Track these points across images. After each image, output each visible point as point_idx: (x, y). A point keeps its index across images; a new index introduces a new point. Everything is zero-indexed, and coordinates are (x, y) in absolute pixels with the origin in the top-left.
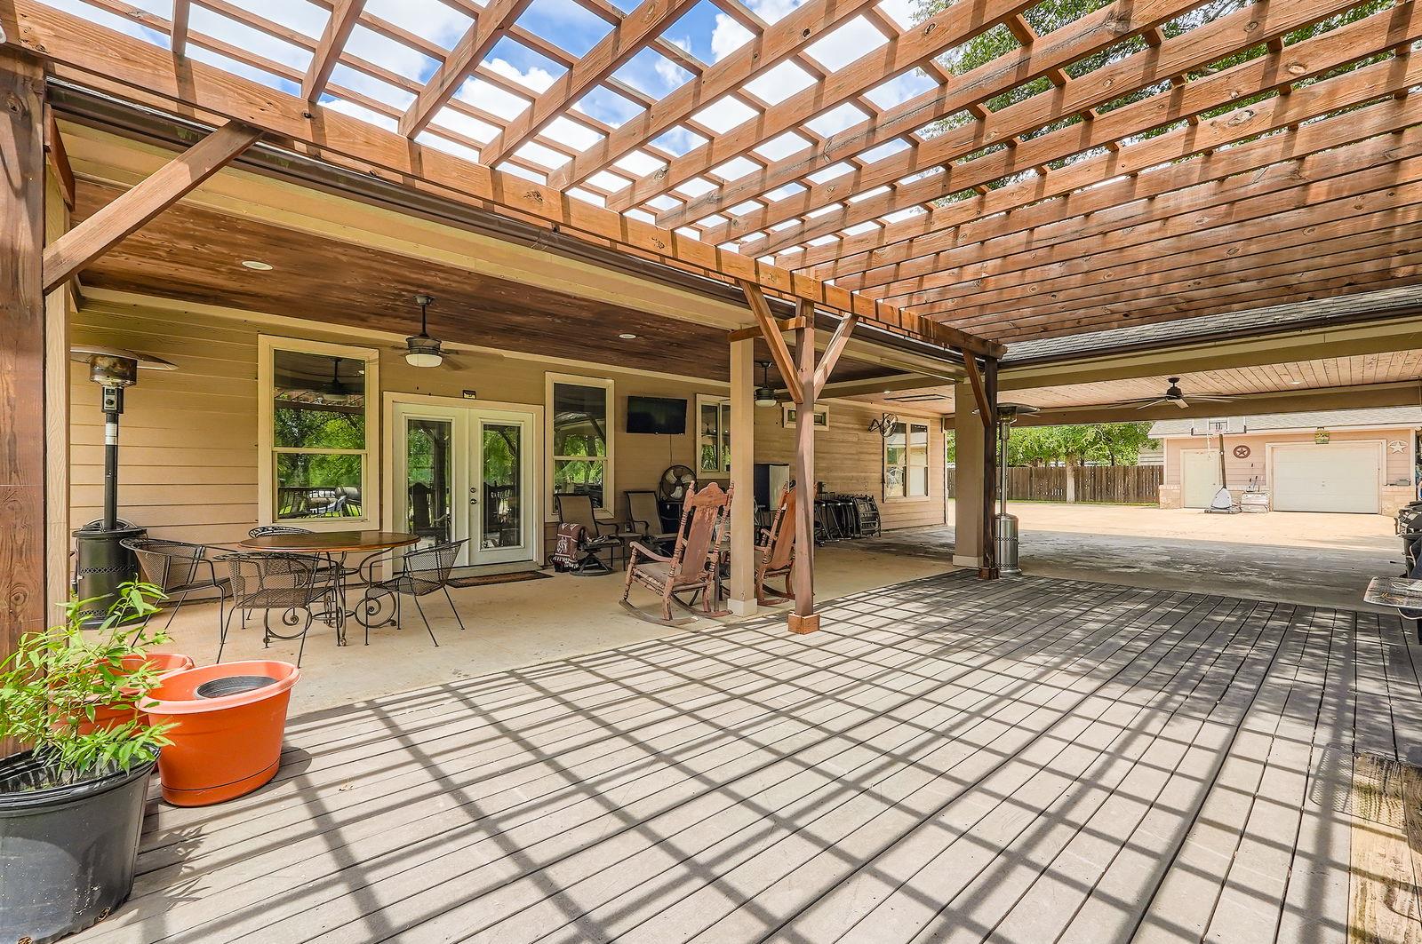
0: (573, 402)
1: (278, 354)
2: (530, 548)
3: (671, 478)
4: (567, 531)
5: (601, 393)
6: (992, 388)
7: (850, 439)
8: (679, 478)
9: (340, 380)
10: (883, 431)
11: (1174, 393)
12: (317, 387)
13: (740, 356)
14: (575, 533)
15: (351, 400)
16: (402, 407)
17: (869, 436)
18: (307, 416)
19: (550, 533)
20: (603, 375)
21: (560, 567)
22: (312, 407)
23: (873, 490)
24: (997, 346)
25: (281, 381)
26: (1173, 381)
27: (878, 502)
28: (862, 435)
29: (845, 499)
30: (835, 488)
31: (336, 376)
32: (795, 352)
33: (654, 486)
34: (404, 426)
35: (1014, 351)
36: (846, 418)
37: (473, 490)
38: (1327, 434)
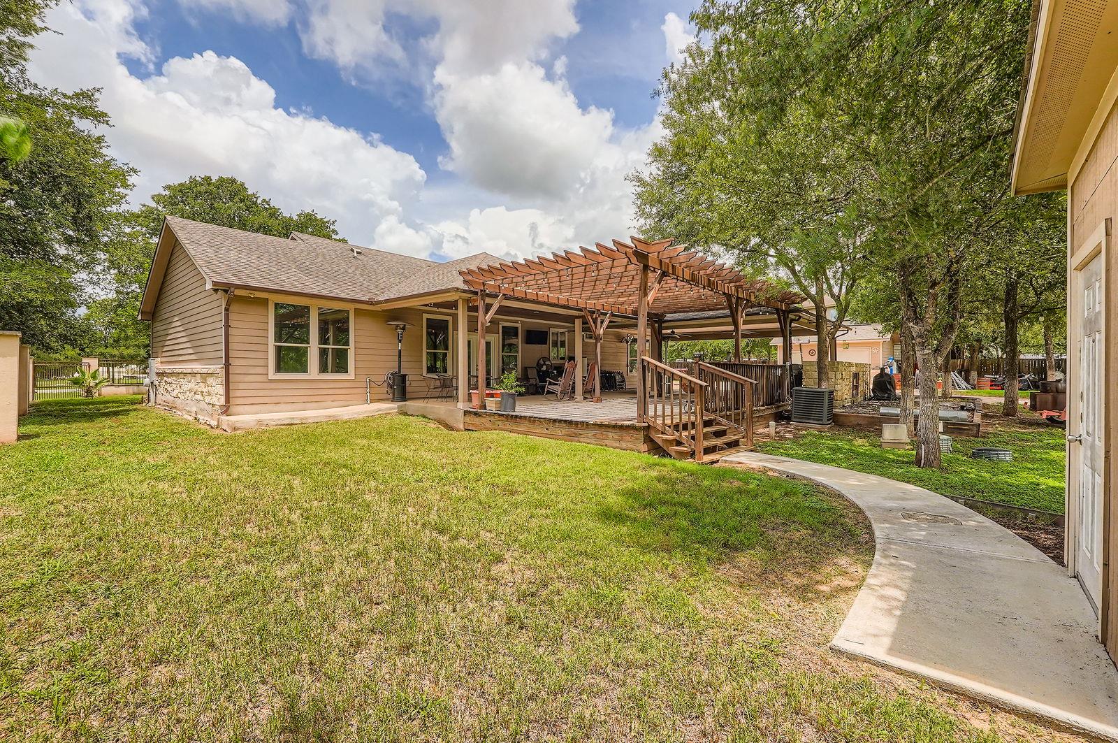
0: (508, 331)
1: (428, 320)
3: (541, 362)
5: (517, 328)
6: (661, 328)
7: (613, 346)
8: (544, 362)
10: (627, 342)
13: (578, 322)
17: (621, 345)
20: (517, 322)
23: (623, 370)
24: (663, 315)
25: (428, 327)
27: (625, 375)
28: (618, 344)
29: (610, 373)
30: (607, 369)
32: (595, 322)
33: (535, 365)
35: (669, 316)
36: (610, 337)
38: (848, 344)
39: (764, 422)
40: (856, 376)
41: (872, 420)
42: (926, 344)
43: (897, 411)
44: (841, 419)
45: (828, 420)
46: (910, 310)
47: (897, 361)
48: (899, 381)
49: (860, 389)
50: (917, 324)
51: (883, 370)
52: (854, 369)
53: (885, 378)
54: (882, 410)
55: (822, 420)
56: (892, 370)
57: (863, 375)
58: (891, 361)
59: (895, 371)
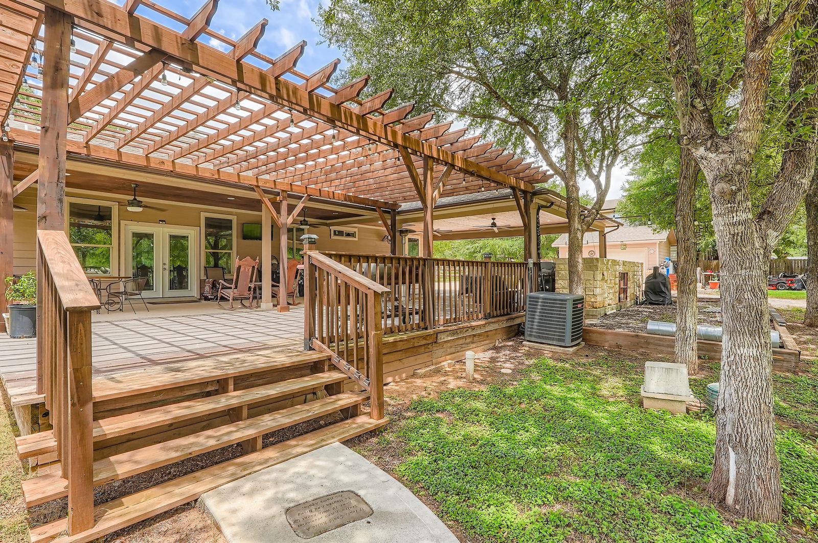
0: (216, 224)
2: (193, 290)
4: (209, 282)
5: (231, 221)
6: (393, 222)
7: (371, 244)
9: (101, 214)
11: (494, 225)
12: (90, 217)
13: (264, 209)
14: (211, 283)
15: (106, 223)
16: (130, 227)
17: (382, 243)
18: (84, 231)
19: (202, 283)
20: (231, 214)
21: (206, 299)
22: (87, 226)
24: (395, 205)
25: (72, 214)
26: (493, 219)
31: (99, 212)
34: (131, 235)
36: (368, 234)
37: (164, 264)
38: (625, 245)
39: (487, 342)
40: (624, 276)
41: (636, 340)
42: (739, 197)
43: (671, 328)
44: (595, 337)
45: (572, 341)
46: (698, 118)
47: (673, 262)
48: (675, 281)
49: (629, 292)
50: (716, 148)
51: (656, 269)
52: (621, 269)
53: (659, 279)
54: (652, 326)
55: (563, 341)
56: (668, 270)
57: (634, 275)
58: (667, 261)
59: (671, 271)
